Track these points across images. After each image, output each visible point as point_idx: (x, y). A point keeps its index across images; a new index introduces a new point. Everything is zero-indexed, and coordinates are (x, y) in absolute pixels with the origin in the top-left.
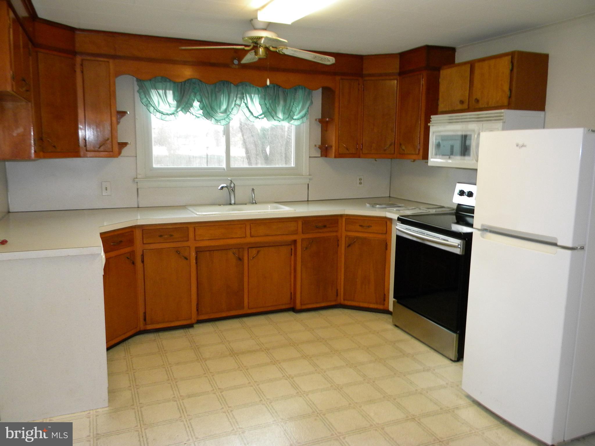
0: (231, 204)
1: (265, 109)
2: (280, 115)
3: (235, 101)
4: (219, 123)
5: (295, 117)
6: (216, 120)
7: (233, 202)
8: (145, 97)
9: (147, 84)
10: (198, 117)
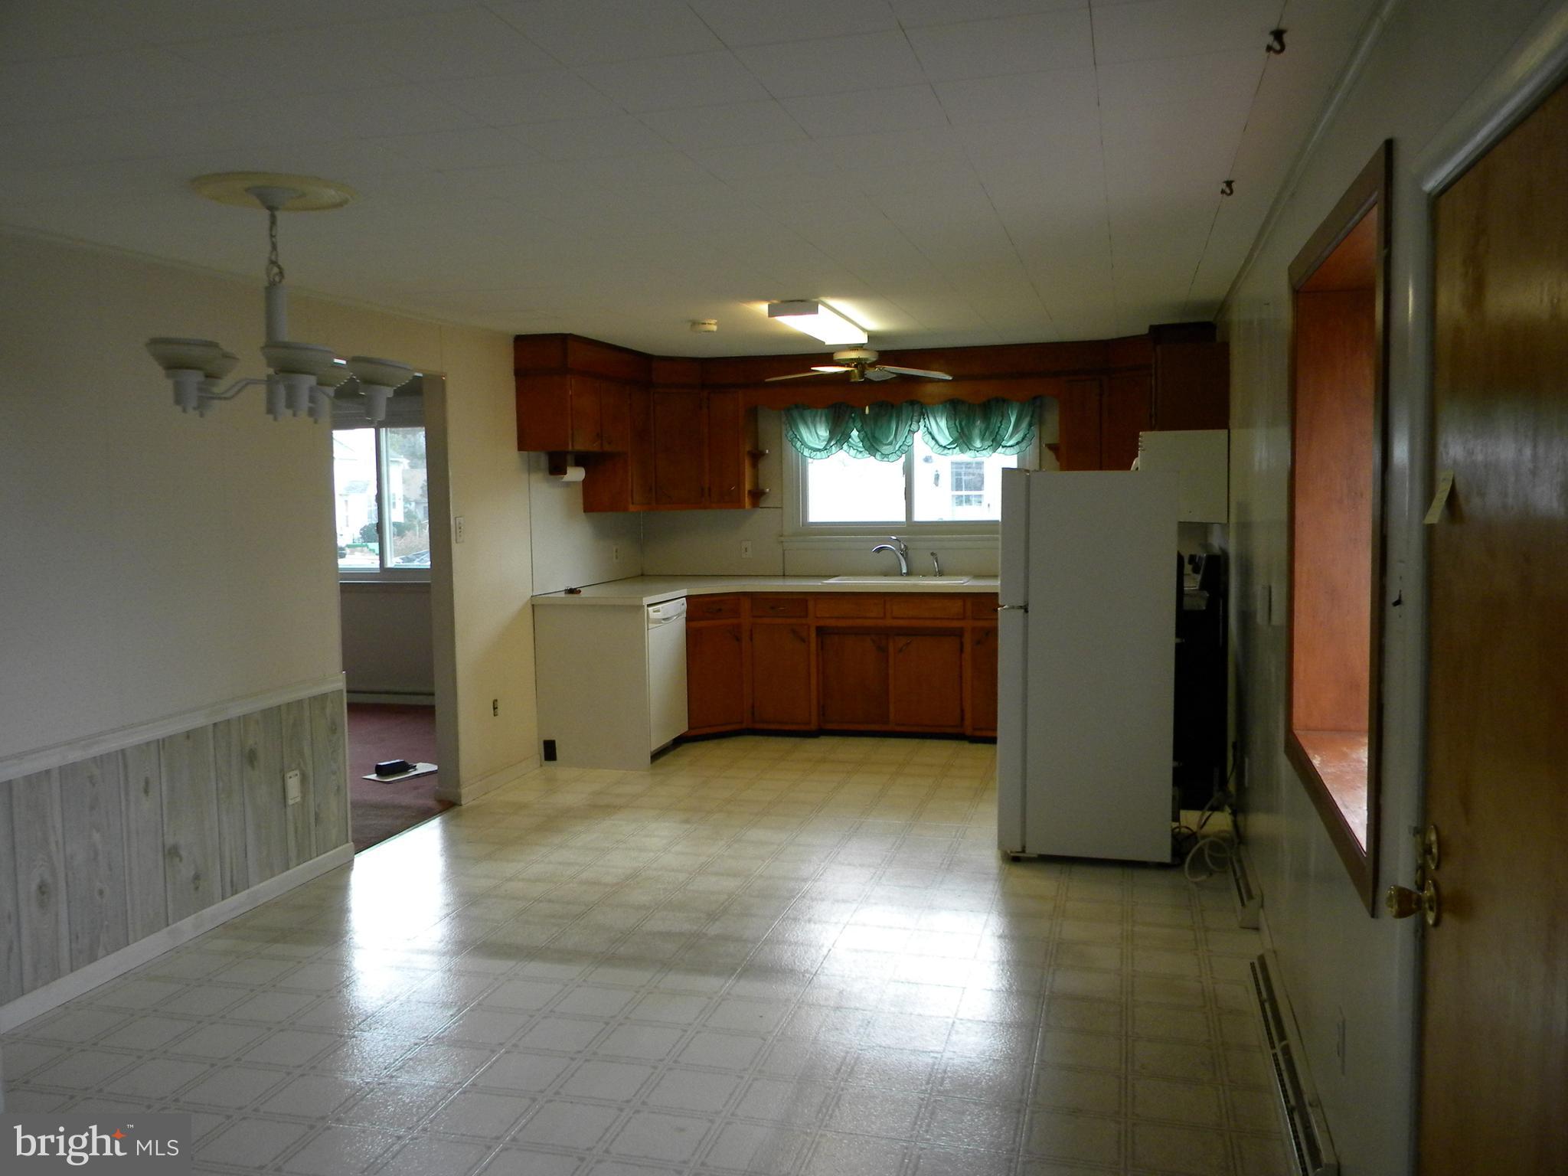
0: (901, 575)
1: (956, 434)
2: (978, 444)
3: (910, 426)
4: (886, 459)
5: (1004, 443)
6: (882, 454)
7: (904, 571)
8: (791, 429)
9: (795, 413)
10: (861, 452)
